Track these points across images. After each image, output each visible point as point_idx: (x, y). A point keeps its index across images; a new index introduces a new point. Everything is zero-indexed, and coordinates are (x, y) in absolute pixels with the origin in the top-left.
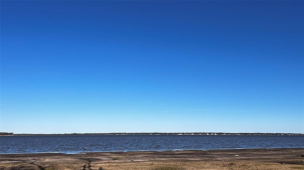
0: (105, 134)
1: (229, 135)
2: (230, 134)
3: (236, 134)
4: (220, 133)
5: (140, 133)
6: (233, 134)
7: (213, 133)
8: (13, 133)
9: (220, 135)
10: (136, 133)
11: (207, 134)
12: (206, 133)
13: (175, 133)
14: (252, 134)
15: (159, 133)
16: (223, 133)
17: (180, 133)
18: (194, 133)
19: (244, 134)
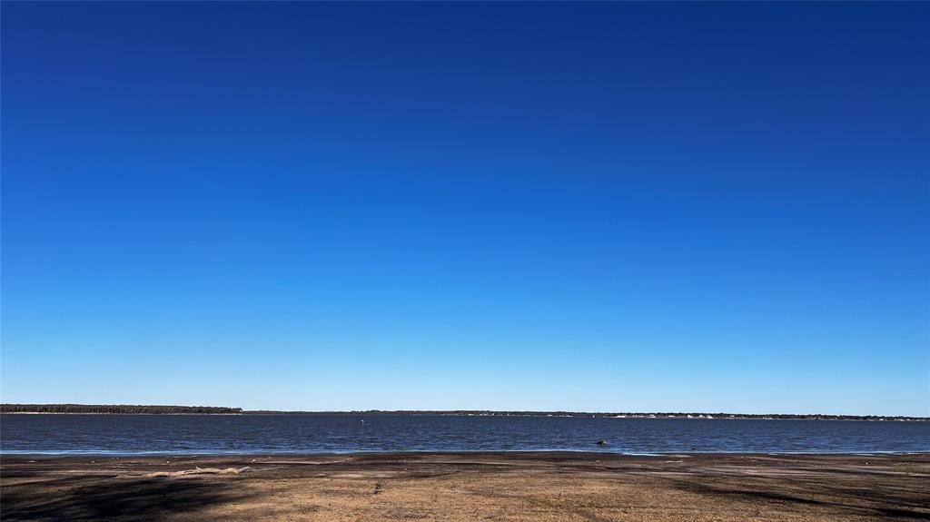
0: (442, 412)
1: (743, 418)
2: (745, 416)
3: (761, 416)
4: (721, 415)
5: (524, 413)
6: (753, 416)
7: (703, 414)
8: (240, 409)
9: (720, 418)
10: (515, 413)
11: (689, 416)
12: (687, 415)
13: (609, 414)
14: (803, 417)
15: (571, 414)
16: (729, 415)
17: (621, 414)
18: (654, 414)
19: (781, 417)
